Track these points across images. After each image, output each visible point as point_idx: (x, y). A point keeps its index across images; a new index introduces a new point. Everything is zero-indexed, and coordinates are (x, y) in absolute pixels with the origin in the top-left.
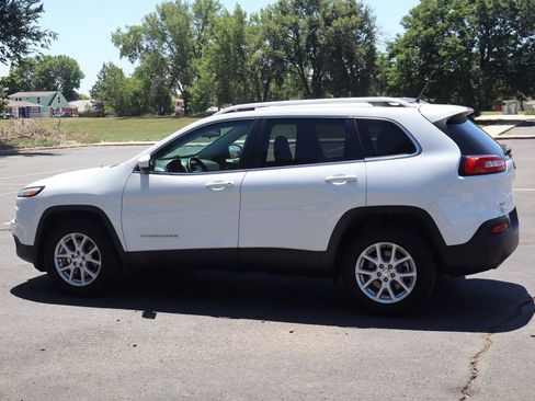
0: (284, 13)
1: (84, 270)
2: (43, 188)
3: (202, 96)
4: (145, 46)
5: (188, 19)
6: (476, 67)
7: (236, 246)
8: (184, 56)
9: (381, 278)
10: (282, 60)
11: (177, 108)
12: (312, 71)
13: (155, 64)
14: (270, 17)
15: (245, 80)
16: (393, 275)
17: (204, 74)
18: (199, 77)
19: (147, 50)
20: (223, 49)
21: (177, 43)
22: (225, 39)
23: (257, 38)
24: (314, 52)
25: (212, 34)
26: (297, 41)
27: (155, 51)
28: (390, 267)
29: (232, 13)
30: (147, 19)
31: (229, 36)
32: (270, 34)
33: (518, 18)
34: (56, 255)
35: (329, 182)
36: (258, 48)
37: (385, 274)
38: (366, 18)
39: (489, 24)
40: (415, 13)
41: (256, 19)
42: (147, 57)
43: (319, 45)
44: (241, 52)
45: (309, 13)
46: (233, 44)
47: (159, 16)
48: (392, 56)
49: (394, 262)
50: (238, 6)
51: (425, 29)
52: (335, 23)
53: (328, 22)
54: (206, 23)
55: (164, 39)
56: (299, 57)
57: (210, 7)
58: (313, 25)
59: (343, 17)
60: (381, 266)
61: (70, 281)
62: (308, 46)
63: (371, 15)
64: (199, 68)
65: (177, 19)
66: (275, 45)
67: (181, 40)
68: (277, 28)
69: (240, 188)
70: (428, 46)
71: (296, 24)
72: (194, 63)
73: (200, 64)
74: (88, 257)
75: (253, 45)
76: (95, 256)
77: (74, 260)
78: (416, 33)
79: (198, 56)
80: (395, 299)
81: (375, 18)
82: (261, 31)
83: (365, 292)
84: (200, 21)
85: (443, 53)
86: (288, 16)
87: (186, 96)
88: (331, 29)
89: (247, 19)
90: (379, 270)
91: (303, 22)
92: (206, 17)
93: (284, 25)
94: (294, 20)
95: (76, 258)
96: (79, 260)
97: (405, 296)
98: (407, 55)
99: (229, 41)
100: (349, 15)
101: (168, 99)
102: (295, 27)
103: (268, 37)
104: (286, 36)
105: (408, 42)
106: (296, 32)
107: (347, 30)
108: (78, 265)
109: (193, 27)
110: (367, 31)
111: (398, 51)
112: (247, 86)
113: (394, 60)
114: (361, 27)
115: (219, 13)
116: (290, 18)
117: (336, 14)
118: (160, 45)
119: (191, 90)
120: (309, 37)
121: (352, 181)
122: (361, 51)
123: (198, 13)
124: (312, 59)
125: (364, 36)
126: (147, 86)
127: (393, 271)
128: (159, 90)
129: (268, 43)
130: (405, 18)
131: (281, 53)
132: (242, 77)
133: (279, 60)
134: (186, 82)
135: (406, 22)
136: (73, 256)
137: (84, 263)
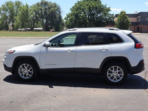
0: (38, 6)
1: (27, 74)
2: (15, 51)
3: (18, 26)
4: (2, 13)
5: (14, 6)
6: (88, 21)
7: (74, 67)
8: (12, 15)
9: (114, 75)
10: (38, 17)
11: (10, 29)
12: (45, 21)
13: (5, 17)
14: (35, 7)
15: (28, 22)
16: (117, 74)
17: (18, 20)
18: (16, 21)
19: (2, 14)
20: (23, 14)
21: (11, 12)
22: (23, 12)
23: (32, 12)
24: (46, 16)
25: (20, 10)
26: (42, 13)
27: (5, 14)
28: (117, 72)
29: (25, 5)
30: (2, 6)
31: (24, 11)
32: (35, 11)
33: (97, 10)
34: (19, 70)
35: (100, 50)
36: (32, 14)
37: (115, 74)
38: (59, 8)
39: (90, 11)
40: (73, 7)
41: (31, 7)
42: (3, 15)
43: (47, 14)
44: (28, 15)
45: (45, 6)
46: (25, 13)
47: (6, 5)
48: (68, 18)
49: (117, 71)
50: (27, 4)
51: (76, 11)
52: (51, 9)
53: (49, 9)
54: (18, 7)
55: (7, 11)
56: (42, 17)
57: (19, 3)
58: (46, 9)
59: (53, 7)
60: (114, 72)
61: (23, 77)
62: (44, 14)
63: (60, 8)
64: (16, 19)
65: (11, 6)
66: (36, 14)
67: (12, 11)
68: (37, 9)
69: (75, 51)
70: (77, 16)
71: (41, 9)
72: (15, 17)
73: (17, 18)
74: (29, 71)
75: (30, 14)
76: (31, 70)
77: (24, 71)
78: (74, 12)
79: (16, 16)
80: (117, 81)
81: (61, 8)
82: (33, 10)
83: (109, 79)
84: (17, 7)
85: (80, 17)
86: (39, 7)
87: (13, 26)
88: (50, 10)
89: (29, 7)
90: (113, 73)
91: (43, 8)
92: (18, 6)
93: (39, 9)
94: (41, 8)
95: (25, 71)
96: (26, 71)
97: (120, 80)
98: (72, 17)
99: (24, 12)
100: (55, 7)
101: (8, 26)
102: (41, 10)
103: (34, 12)
104: (39, 11)
105: (72, 14)
106: (41, 11)
107: (54, 11)
108: (26, 73)
109: (15, 8)
110: (59, 11)
111: (69, 17)
112: (29, 24)
113: (69, 19)
114: (57, 10)
115: (21, 5)
116: (40, 7)
117: (51, 7)
118: (6, 12)
119: (14, 24)
120: (45, 12)
121: (107, 50)
122: (58, 16)
123: (16, 5)
124: (45, 18)
125: (58, 12)
126: (3, 23)
127: (117, 73)
128: (6, 24)
129: (34, 13)
130: (71, 9)
131: (38, 15)
132: (28, 21)
133: (37, 18)
134: (13, 22)
135: (71, 10)
136: (24, 70)
137: (28, 72)
